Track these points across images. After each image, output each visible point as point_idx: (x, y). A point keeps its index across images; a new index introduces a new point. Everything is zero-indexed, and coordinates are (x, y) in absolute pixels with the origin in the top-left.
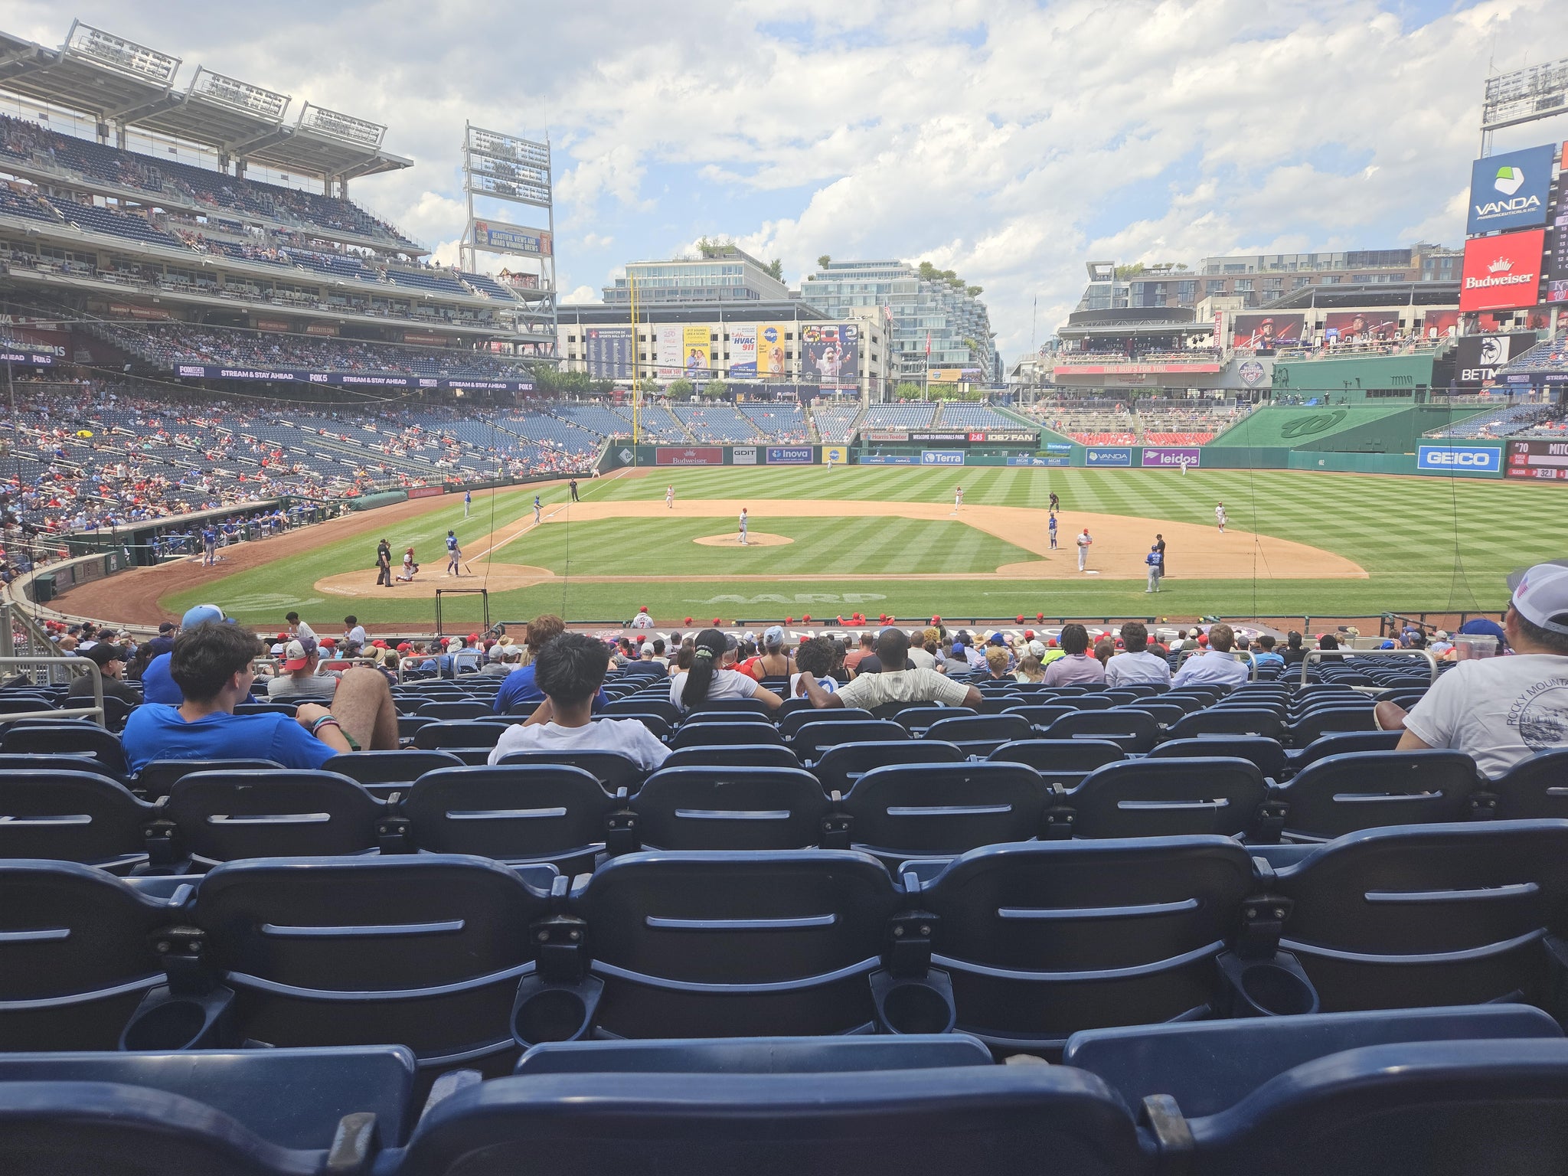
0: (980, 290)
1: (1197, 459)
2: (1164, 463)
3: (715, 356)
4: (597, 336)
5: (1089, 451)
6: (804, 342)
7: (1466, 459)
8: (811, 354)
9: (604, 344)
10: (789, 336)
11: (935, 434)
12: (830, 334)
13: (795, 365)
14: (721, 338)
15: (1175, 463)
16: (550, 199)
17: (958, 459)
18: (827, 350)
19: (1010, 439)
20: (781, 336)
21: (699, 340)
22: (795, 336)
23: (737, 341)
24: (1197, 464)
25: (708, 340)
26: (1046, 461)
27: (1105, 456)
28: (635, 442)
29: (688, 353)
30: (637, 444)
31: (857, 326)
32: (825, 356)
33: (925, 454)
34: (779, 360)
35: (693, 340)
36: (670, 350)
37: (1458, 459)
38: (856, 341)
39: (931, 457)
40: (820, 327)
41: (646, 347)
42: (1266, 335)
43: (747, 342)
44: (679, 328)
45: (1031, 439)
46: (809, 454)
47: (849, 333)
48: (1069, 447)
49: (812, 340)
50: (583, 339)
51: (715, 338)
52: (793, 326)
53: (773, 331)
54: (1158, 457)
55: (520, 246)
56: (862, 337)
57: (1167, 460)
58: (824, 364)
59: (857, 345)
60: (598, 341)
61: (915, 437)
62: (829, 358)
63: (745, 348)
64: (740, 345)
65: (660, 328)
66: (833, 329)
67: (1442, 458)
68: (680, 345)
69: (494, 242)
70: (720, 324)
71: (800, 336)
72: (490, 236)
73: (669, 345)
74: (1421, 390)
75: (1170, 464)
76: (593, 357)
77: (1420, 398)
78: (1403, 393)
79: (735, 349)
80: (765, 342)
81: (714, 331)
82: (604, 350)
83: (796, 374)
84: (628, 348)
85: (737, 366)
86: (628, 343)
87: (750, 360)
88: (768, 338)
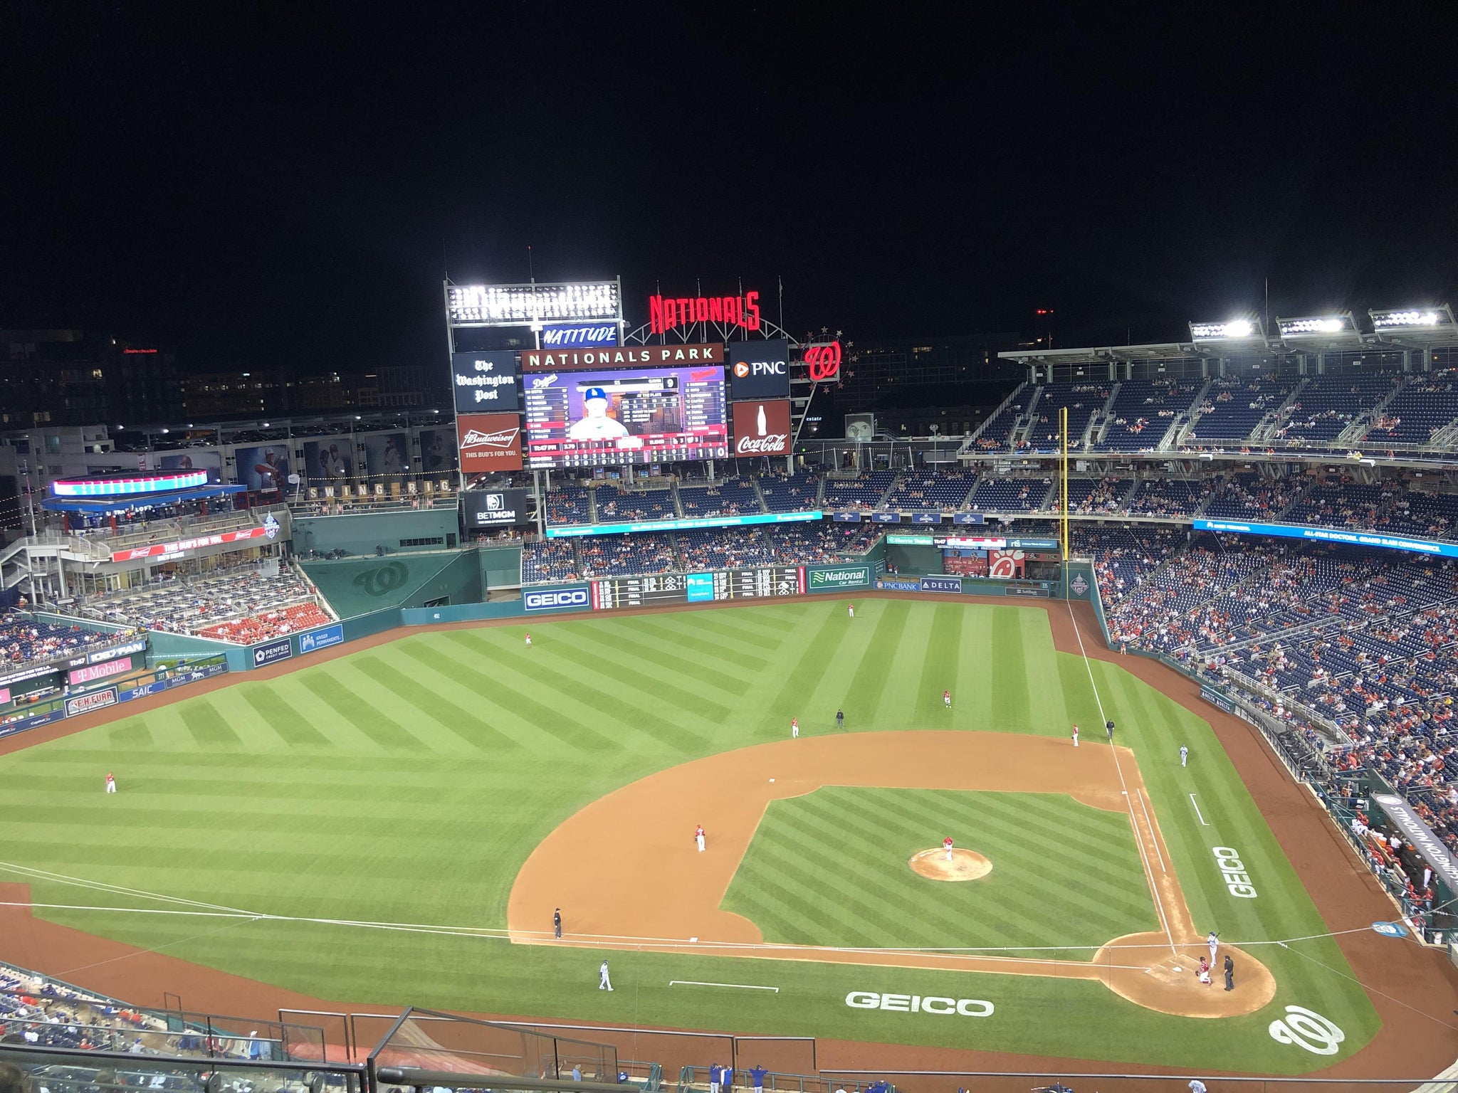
5: (256, 651)
7: (564, 598)
37: (558, 599)
67: (542, 600)
74: (451, 536)
77: (451, 543)
78: (435, 541)
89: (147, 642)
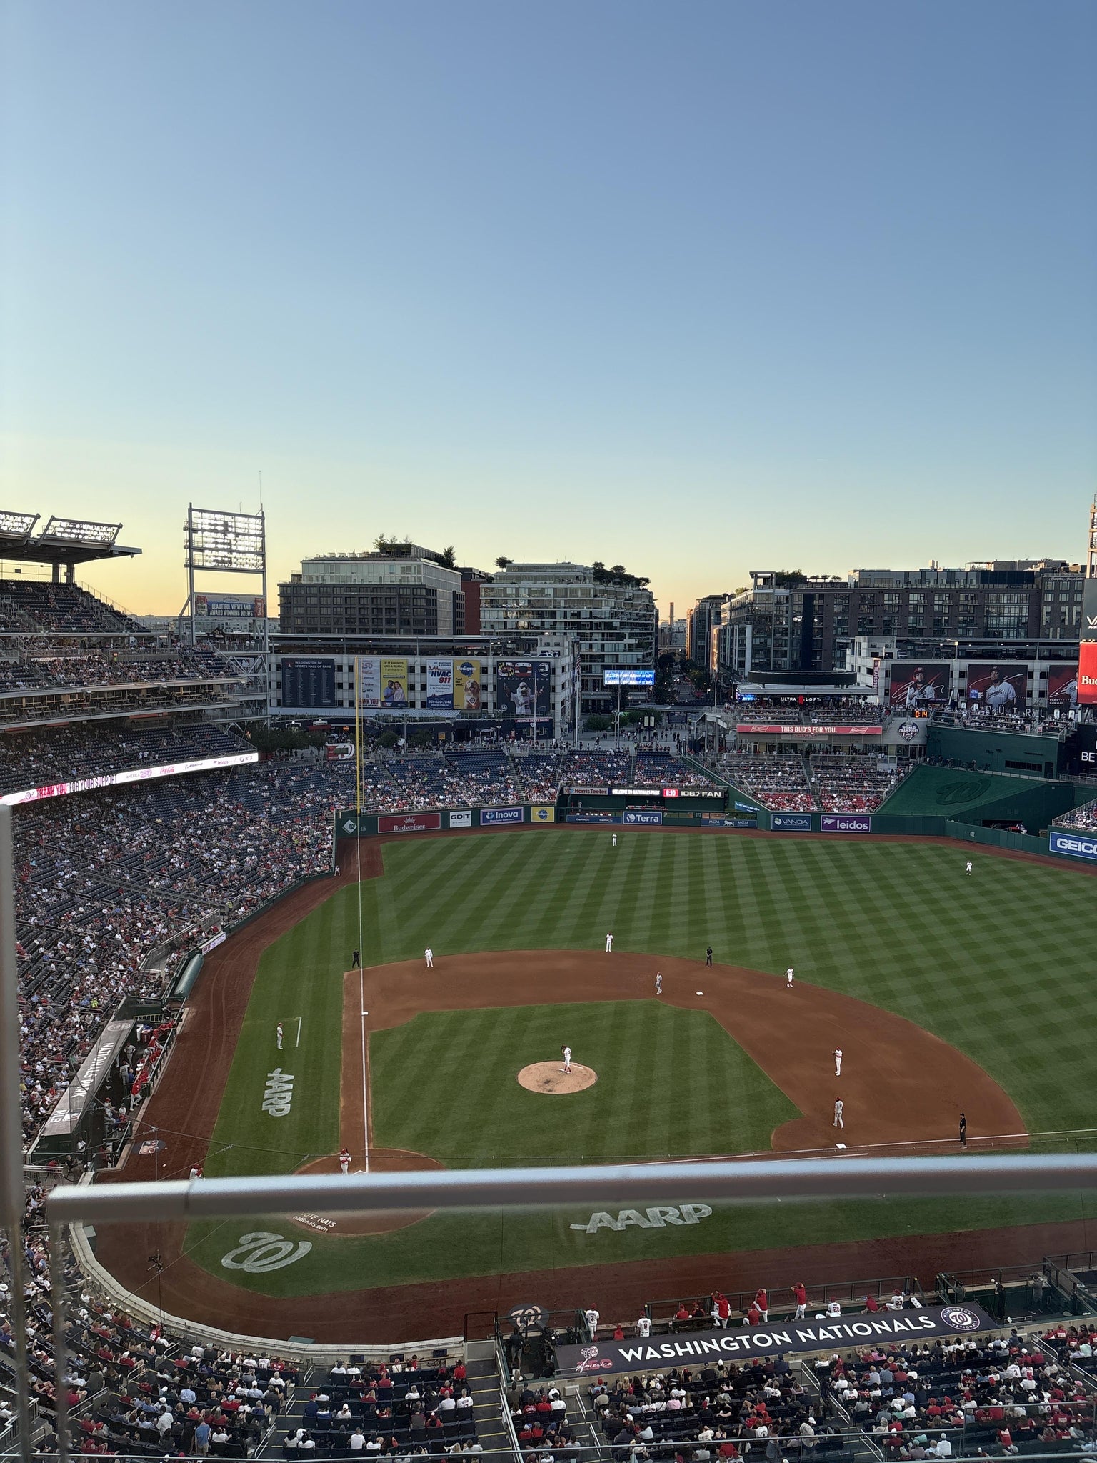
1: (867, 826)
2: (840, 828)
3: (412, 687)
4: (293, 665)
5: (775, 817)
6: (499, 676)
7: (1087, 848)
8: (505, 687)
9: (300, 673)
10: (484, 670)
11: (632, 789)
12: (523, 670)
13: (489, 697)
14: (418, 670)
15: (849, 829)
16: (264, 565)
17: (657, 819)
18: (521, 684)
20: (476, 670)
21: (397, 672)
22: (490, 671)
23: (433, 674)
24: (868, 830)
25: (404, 672)
26: (736, 823)
27: (789, 821)
28: (359, 812)
29: (386, 685)
30: (360, 815)
32: (519, 690)
33: (626, 814)
34: (475, 692)
35: (390, 672)
36: (367, 681)
37: (1081, 847)
38: (549, 677)
39: (632, 817)
40: (514, 663)
41: (342, 677)
42: (918, 682)
43: (444, 677)
44: (377, 660)
45: (719, 795)
46: (520, 814)
47: (542, 670)
48: (756, 809)
49: (506, 675)
50: (278, 668)
51: (412, 670)
52: (489, 661)
53: (468, 665)
54: (836, 823)
55: (237, 613)
56: (554, 673)
57: (842, 825)
58: (518, 697)
59: (549, 681)
60: (294, 671)
61: (615, 792)
63: (441, 680)
64: (437, 678)
65: (356, 660)
66: (527, 665)
67: (1069, 845)
68: (377, 677)
69: (213, 613)
70: (417, 658)
71: (495, 671)
72: (210, 608)
73: (367, 676)
74: (1049, 765)
75: (846, 829)
76: (288, 686)
77: (1049, 773)
78: (1035, 767)
79: (432, 681)
80: (461, 676)
81: (412, 664)
82: (300, 680)
83: (490, 706)
84: (324, 680)
85: (433, 698)
86: (324, 673)
87: (447, 692)
88: (465, 673)
89: (726, 793)
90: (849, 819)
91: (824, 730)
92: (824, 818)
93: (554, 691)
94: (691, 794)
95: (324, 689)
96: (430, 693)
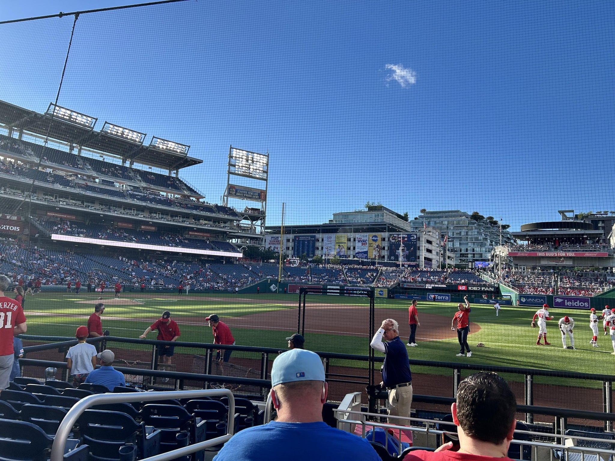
0: (508, 226)
1: (588, 304)
2: (568, 306)
3: (349, 249)
4: (299, 239)
5: (521, 296)
6: (390, 242)
8: (394, 247)
9: (301, 242)
10: (384, 239)
12: (403, 238)
13: (385, 253)
14: (352, 239)
15: (574, 306)
18: (402, 246)
19: (481, 289)
20: (379, 239)
21: (342, 241)
22: (387, 239)
23: (359, 241)
24: (588, 307)
25: (346, 241)
27: (530, 300)
29: (337, 247)
31: (416, 235)
33: (429, 295)
34: (379, 250)
35: (339, 241)
36: (329, 245)
38: (416, 242)
39: (432, 296)
40: (398, 235)
41: (319, 244)
43: (364, 242)
44: (334, 236)
45: (493, 290)
48: (511, 294)
49: (394, 241)
50: (293, 240)
51: (349, 240)
52: (386, 235)
53: (376, 236)
54: (564, 302)
55: (250, 196)
56: (419, 240)
57: (569, 303)
58: (400, 252)
59: (416, 244)
60: (299, 241)
62: (402, 250)
63: (363, 244)
64: (360, 244)
65: (325, 236)
66: (404, 236)
68: (333, 243)
70: (352, 234)
71: (389, 239)
73: (329, 243)
75: (572, 306)
76: (296, 248)
79: (358, 245)
80: (371, 242)
81: (349, 237)
82: (301, 245)
83: (386, 257)
84: (311, 244)
85: (358, 253)
86: (311, 242)
87: (365, 250)
88: (374, 240)
90: (574, 299)
91: (566, 254)
92: (556, 298)
93: (419, 249)
94: (475, 289)
95: (311, 250)
96: (357, 250)
